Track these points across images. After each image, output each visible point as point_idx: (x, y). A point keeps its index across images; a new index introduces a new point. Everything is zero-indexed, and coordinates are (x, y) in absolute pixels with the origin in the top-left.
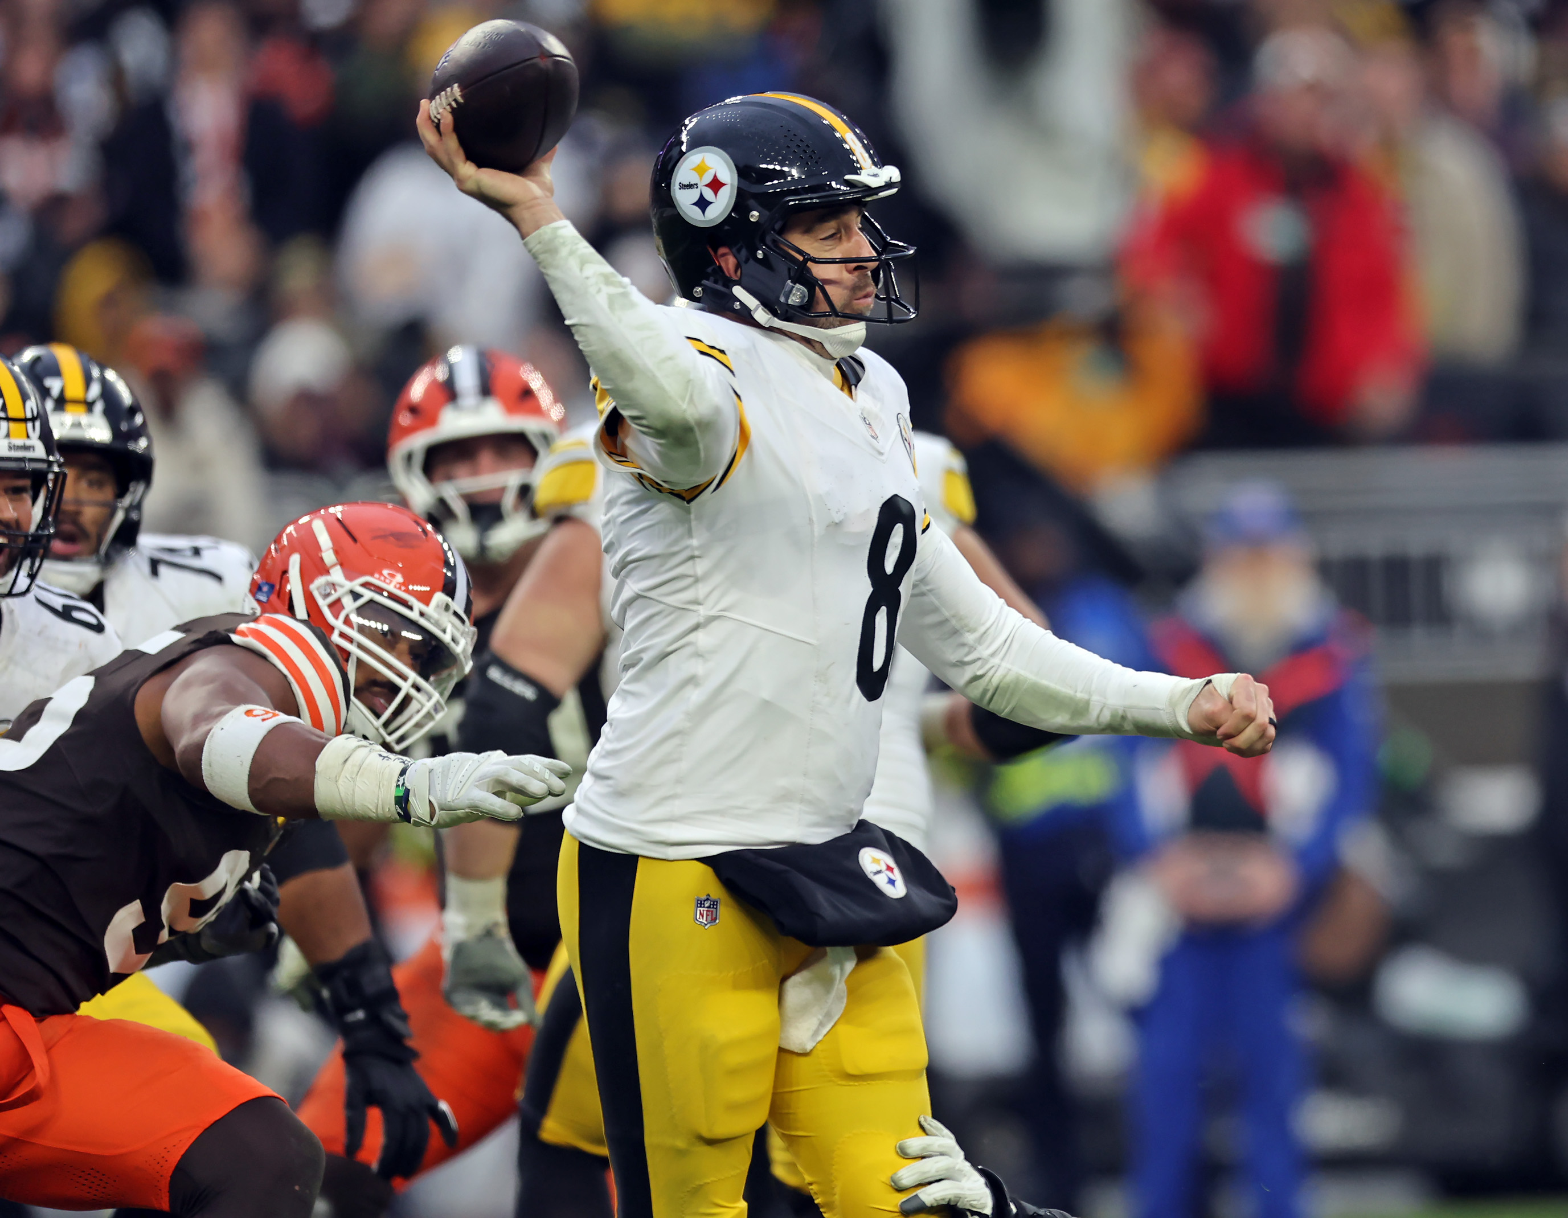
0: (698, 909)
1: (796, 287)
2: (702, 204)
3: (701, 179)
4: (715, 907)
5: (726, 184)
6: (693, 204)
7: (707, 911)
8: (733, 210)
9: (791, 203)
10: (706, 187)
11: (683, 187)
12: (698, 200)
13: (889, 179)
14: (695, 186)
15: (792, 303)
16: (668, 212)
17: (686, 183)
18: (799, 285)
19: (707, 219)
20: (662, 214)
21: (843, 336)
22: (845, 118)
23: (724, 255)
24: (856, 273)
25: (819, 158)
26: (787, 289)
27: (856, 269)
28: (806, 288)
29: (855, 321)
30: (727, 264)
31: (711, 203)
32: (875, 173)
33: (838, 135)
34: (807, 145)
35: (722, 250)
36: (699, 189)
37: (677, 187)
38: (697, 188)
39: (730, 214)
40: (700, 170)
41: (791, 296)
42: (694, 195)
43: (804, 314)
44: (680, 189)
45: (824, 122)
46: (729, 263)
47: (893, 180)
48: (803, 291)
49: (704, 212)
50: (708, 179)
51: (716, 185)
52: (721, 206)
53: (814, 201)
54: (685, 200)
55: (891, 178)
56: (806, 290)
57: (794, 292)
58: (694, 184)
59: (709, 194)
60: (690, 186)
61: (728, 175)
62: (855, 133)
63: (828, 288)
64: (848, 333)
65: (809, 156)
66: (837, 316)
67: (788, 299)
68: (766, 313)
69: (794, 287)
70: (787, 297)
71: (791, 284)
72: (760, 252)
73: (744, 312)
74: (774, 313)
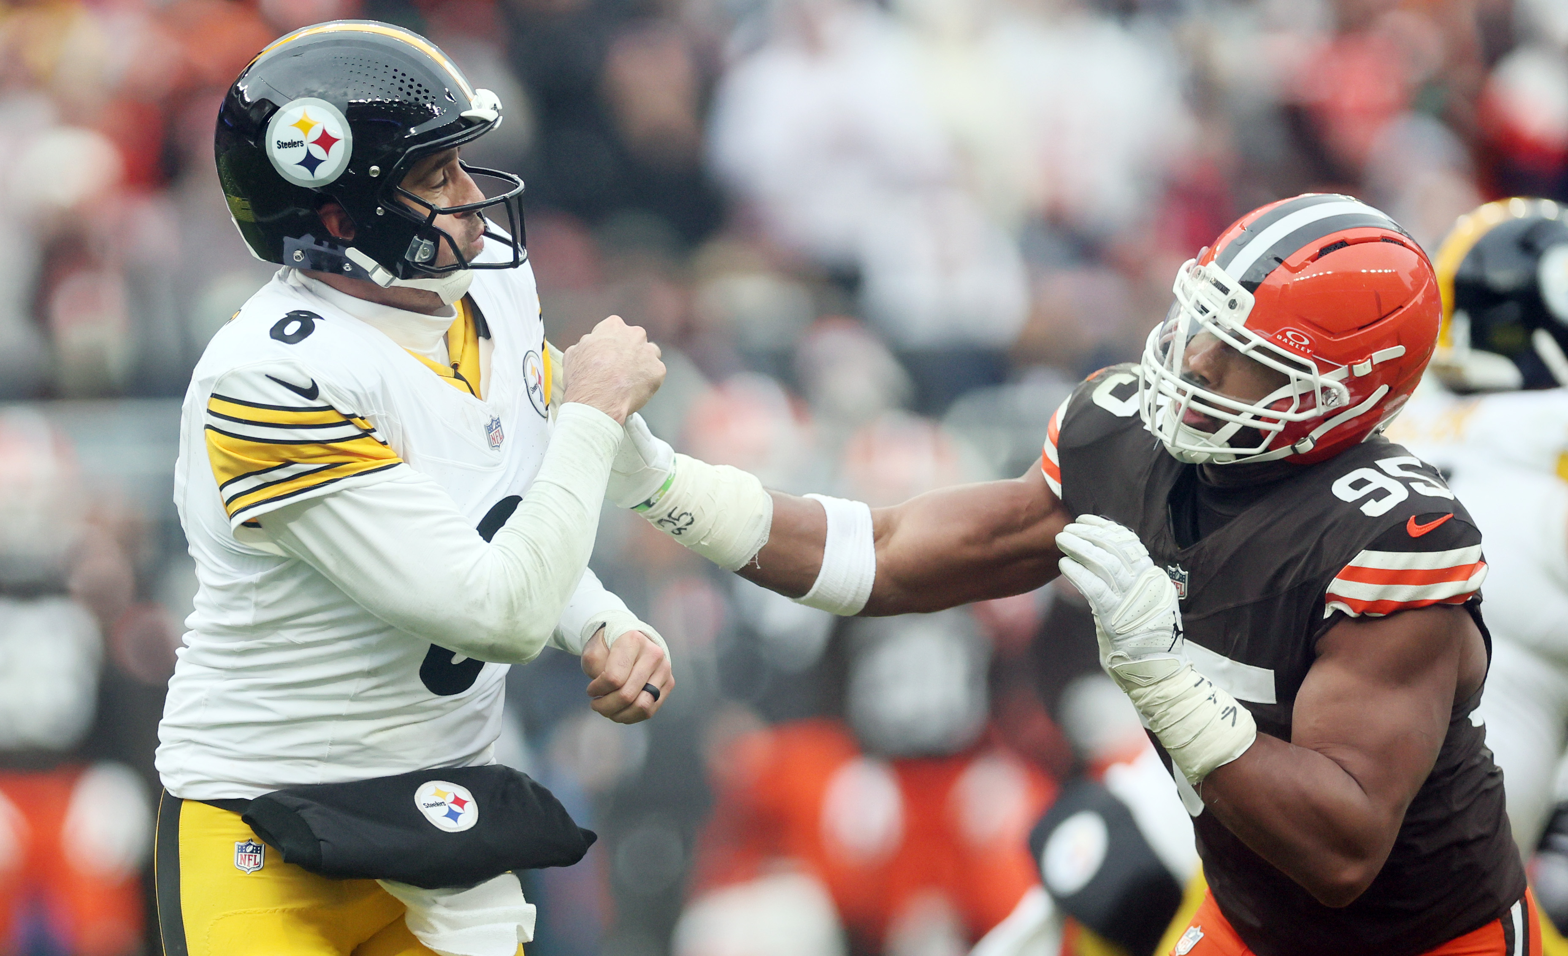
0: (239, 854)
2: (311, 162)
3: (306, 136)
4: (259, 852)
5: (338, 140)
6: (299, 164)
7: (249, 856)
10: (312, 144)
11: (282, 145)
12: (304, 160)
14: (299, 144)
15: (418, 261)
17: (286, 141)
18: (427, 240)
19: (317, 179)
26: (412, 247)
28: (431, 242)
31: (322, 162)
36: (304, 147)
37: (275, 145)
38: (301, 146)
39: (346, 170)
40: (302, 126)
41: (417, 253)
44: (278, 148)
48: (428, 245)
49: (313, 172)
50: (316, 134)
51: (326, 141)
52: (334, 163)
54: (286, 160)
56: (433, 245)
57: (421, 249)
58: (298, 142)
59: (318, 152)
60: (293, 144)
61: (340, 130)
64: (456, 280)
66: (466, 267)
67: (415, 258)
68: (387, 273)
69: (422, 243)
70: (413, 256)
71: (418, 239)
72: (379, 208)
73: (359, 273)
74: (396, 274)
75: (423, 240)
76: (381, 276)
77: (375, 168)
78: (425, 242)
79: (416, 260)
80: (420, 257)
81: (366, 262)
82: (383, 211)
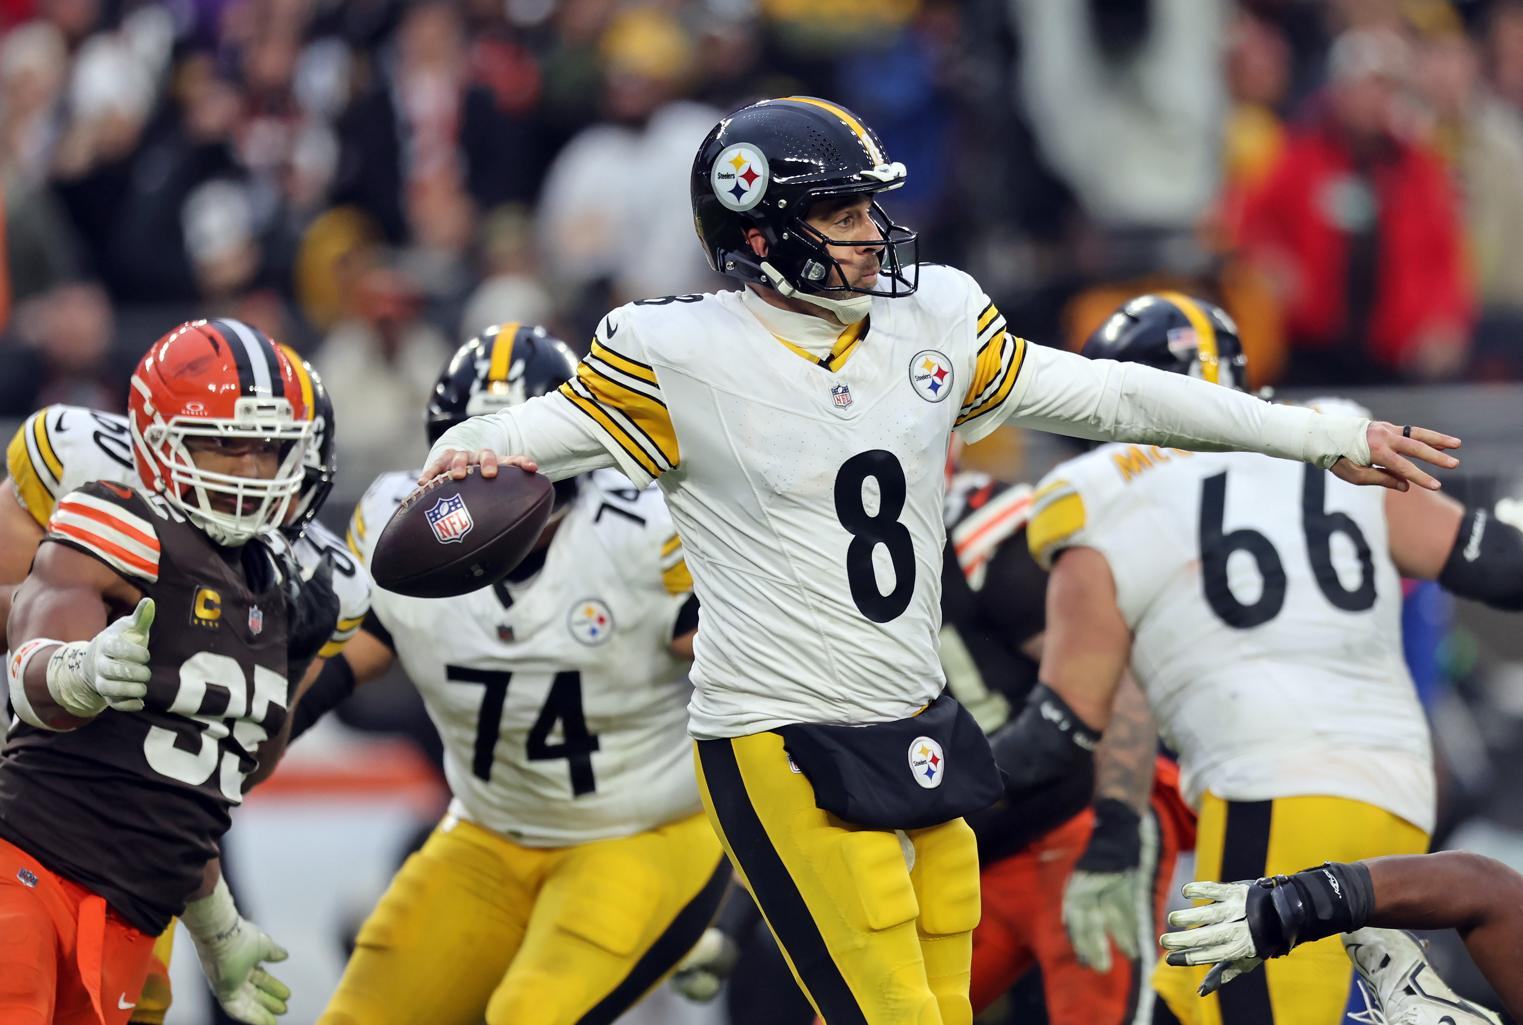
1: (816, 265)
2: (738, 192)
3: (737, 171)
5: (759, 176)
6: (730, 192)
8: (764, 198)
9: (813, 194)
10: (741, 178)
11: (722, 176)
12: (734, 189)
13: (897, 174)
14: (732, 177)
15: (811, 279)
16: (708, 198)
17: (725, 173)
18: (818, 263)
19: (741, 205)
20: (701, 200)
21: (852, 307)
22: (860, 119)
23: (753, 236)
24: (866, 255)
25: (840, 156)
26: (807, 266)
27: (866, 251)
28: (824, 266)
29: (863, 294)
30: (756, 242)
31: (746, 191)
32: (886, 169)
33: (853, 133)
34: (829, 144)
35: (752, 232)
36: (735, 179)
37: (717, 176)
38: (734, 178)
39: (762, 201)
40: (737, 163)
41: (811, 272)
42: (731, 184)
43: (820, 287)
44: (719, 178)
45: (843, 123)
46: (758, 243)
47: (901, 175)
48: (821, 268)
49: (739, 199)
50: (744, 170)
51: (750, 176)
52: (754, 194)
53: (832, 192)
54: (723, 188)
55: (899, 173)
56: (823, 268)
57: (814, 269)
58: (732, 175)
59: (743, 184)
60: (728, 176)
61: (760, 167)
62: (868, 132)
63: (842, 266)
64: (857, 304)
65: (831, 154)
66: (849, 290)
67: (808, 275)
68: (789, 286)
69: (814, 265)
70: (807, 273)
71: (811, 262)
72: (786, 234)
73: (770, 284)
74: (795, 286)
75: (815, 263)
76: (784, 288)
77: (784, 201)
78: (817, 264)
79: (810, 277)
80: (813, 276)
81: (775, 275)
82: (788, 236)
